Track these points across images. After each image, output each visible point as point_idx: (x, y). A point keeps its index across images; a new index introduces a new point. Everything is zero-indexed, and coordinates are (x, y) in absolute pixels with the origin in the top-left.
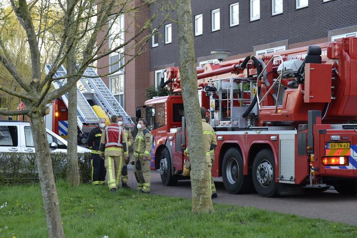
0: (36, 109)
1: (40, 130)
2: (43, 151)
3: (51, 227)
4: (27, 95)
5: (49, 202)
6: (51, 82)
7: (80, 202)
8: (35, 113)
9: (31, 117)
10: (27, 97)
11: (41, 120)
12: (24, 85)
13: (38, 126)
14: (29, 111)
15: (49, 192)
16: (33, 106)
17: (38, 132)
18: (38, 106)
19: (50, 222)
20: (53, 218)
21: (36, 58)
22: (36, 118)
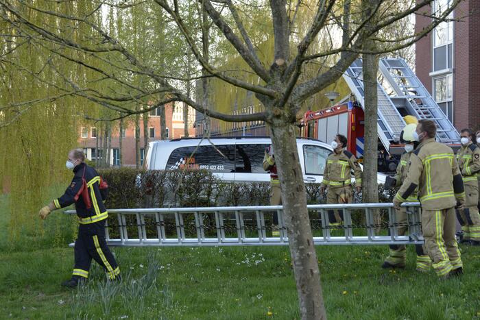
0: (279, 111)
1: (287, 147)
2: (292, 183)
3: (306, 311)
4: (265, 87)
5: (301, 268)
6: (302, 63)
7: (379, 258)
8: (278, 117)
9: (271, 124)
10: (265, 90)
11: (287, 130)
12: (260, 70)
13: (283, 139)
14: (268, 115)
15: (302, 251)
16: (274, 105)
17: (284, 151)
18: (283, 105)
19: (303, 303)
20: (309, 297)
21: (281, 25)
22: (280, 126)
